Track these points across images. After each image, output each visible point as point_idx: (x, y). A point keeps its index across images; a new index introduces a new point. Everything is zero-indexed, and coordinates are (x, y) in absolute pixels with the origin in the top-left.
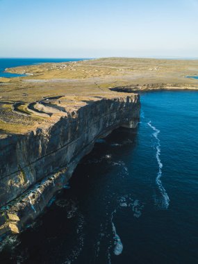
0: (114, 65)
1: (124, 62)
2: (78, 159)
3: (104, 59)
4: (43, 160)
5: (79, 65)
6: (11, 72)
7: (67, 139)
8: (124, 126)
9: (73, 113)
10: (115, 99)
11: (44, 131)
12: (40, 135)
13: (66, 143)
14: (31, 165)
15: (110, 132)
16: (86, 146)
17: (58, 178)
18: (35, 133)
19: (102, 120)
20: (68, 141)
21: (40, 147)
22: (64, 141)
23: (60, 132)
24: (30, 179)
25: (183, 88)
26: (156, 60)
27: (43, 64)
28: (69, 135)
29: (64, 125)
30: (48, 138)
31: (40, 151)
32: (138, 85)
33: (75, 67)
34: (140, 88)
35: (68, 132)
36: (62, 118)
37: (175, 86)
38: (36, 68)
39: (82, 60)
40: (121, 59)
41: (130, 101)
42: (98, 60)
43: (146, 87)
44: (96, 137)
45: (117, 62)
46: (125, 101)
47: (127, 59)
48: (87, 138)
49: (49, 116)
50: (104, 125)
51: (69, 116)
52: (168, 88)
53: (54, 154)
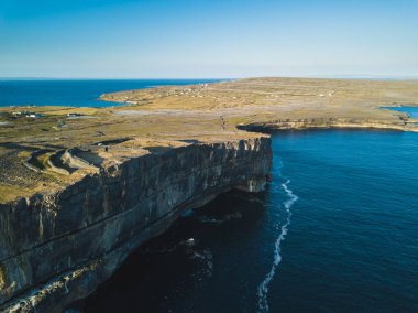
0: (264, 89)
1: (281, 84)
2: (131, 246)
3: (251, 80)
4: (50, 246)
5: (210, 89)
6: (106, 99)
7: (102, 212)
8: (240, 187)
9: (112, 169)
10: (217, 145)
11: (46, 199)
12: (39, 205)
13: (100, 217)
14: (22, 256)
15: (213, 197)
16: (151, 223)
17: (78, 278)
18: (28, 202)
19: (192, 178)
20: (105, 215)
21: (41, 226)
22: (95, 215)
23: (84, 200)
24: (19, 280)
25: (365, 125)
26: (334, 80)
27: (158, 87)
28: (105, 205)
29: (93, 189)
30: (55, 209)
31: (41, 232)
32: (288, 121)
33: (202, 93)
34: (293, 125)
35: (102, 201)
36: (88, 176)
37: (351, 122)
38: (145, 94)
39: (218, 81)
40: (278, 79)
41: (246, 148)
42: (243, 81)
43: (302, 124)
44: (180, 207)
45: (271, 84)
46: (237, 148)
47: (288, 80)
48: (155, 209)
49: (68, 173)
50: (199, 186)
51: (103, 172)
52: (340, 125)
53: (73, 236)
